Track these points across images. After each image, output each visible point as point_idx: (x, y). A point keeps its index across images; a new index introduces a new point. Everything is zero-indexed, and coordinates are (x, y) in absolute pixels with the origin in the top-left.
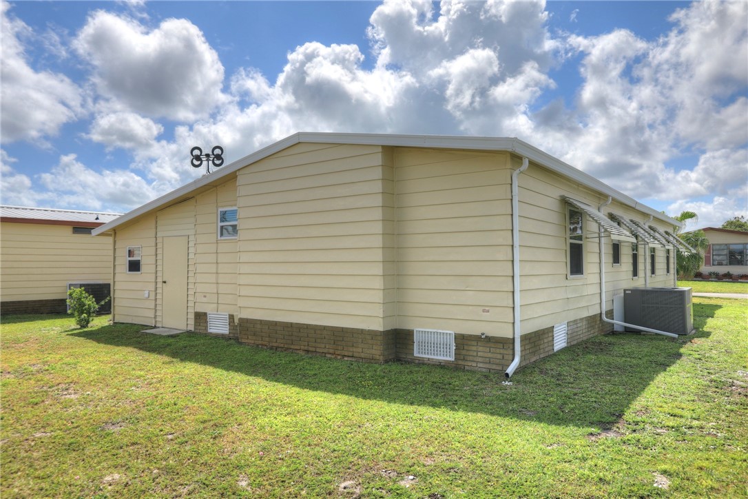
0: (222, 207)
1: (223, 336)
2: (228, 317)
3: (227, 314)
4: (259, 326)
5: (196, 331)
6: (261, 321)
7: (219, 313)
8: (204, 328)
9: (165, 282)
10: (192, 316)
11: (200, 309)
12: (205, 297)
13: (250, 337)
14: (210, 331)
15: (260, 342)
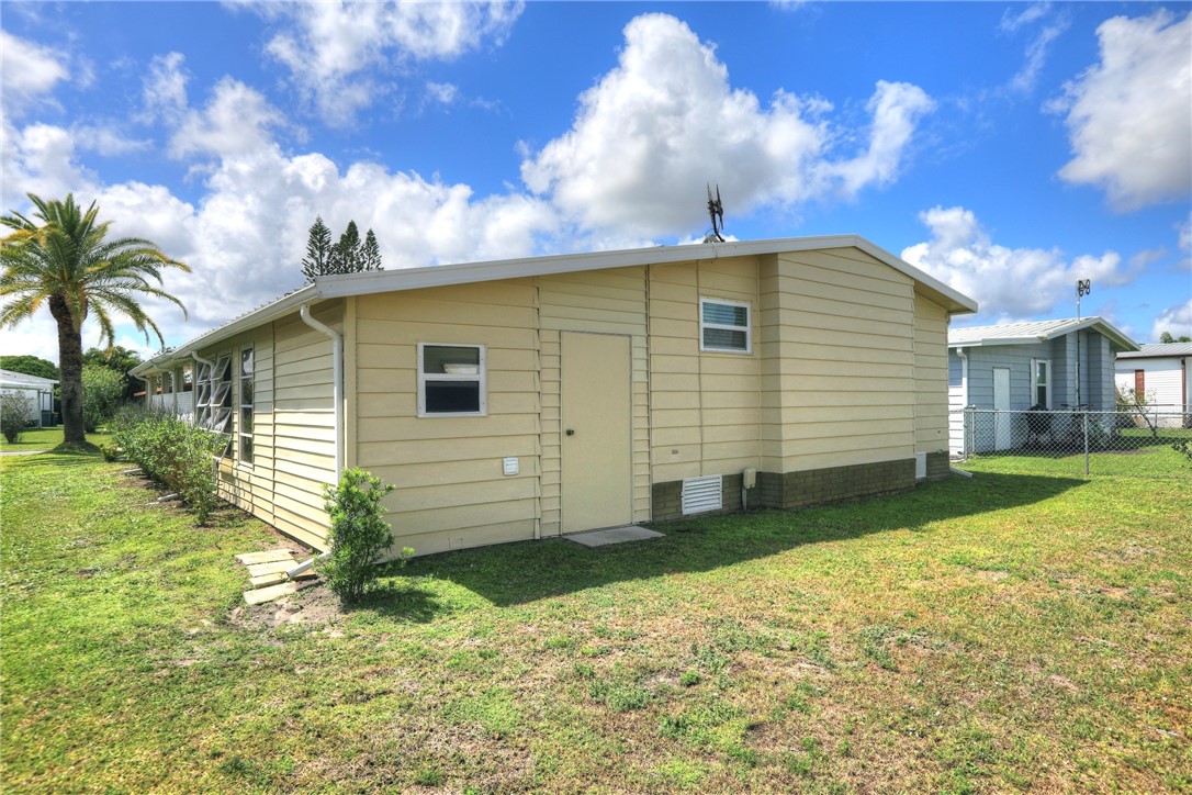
0: (708, 296)
1: (712, 515)
2: (721, 480)
3: (720, 475)
4: (811, 479)
5: (658, 519)
6: (814, 471)
7: (704, 477)
8: (673, 510)
9: (570, 433)
10: (646, 494)
11: (662, 477)
12: (675, 452)
13: (798, 498)
14: (686, 511)
15: (812, 501)
